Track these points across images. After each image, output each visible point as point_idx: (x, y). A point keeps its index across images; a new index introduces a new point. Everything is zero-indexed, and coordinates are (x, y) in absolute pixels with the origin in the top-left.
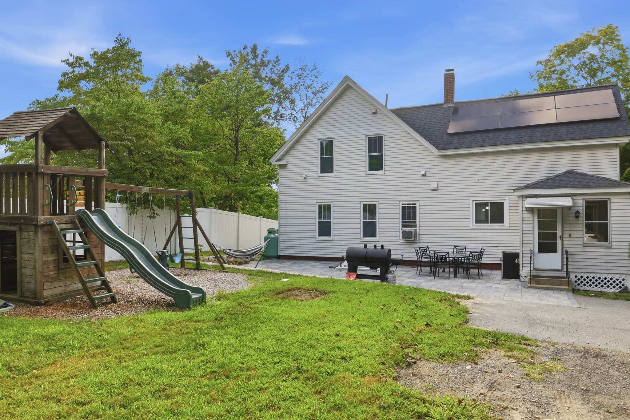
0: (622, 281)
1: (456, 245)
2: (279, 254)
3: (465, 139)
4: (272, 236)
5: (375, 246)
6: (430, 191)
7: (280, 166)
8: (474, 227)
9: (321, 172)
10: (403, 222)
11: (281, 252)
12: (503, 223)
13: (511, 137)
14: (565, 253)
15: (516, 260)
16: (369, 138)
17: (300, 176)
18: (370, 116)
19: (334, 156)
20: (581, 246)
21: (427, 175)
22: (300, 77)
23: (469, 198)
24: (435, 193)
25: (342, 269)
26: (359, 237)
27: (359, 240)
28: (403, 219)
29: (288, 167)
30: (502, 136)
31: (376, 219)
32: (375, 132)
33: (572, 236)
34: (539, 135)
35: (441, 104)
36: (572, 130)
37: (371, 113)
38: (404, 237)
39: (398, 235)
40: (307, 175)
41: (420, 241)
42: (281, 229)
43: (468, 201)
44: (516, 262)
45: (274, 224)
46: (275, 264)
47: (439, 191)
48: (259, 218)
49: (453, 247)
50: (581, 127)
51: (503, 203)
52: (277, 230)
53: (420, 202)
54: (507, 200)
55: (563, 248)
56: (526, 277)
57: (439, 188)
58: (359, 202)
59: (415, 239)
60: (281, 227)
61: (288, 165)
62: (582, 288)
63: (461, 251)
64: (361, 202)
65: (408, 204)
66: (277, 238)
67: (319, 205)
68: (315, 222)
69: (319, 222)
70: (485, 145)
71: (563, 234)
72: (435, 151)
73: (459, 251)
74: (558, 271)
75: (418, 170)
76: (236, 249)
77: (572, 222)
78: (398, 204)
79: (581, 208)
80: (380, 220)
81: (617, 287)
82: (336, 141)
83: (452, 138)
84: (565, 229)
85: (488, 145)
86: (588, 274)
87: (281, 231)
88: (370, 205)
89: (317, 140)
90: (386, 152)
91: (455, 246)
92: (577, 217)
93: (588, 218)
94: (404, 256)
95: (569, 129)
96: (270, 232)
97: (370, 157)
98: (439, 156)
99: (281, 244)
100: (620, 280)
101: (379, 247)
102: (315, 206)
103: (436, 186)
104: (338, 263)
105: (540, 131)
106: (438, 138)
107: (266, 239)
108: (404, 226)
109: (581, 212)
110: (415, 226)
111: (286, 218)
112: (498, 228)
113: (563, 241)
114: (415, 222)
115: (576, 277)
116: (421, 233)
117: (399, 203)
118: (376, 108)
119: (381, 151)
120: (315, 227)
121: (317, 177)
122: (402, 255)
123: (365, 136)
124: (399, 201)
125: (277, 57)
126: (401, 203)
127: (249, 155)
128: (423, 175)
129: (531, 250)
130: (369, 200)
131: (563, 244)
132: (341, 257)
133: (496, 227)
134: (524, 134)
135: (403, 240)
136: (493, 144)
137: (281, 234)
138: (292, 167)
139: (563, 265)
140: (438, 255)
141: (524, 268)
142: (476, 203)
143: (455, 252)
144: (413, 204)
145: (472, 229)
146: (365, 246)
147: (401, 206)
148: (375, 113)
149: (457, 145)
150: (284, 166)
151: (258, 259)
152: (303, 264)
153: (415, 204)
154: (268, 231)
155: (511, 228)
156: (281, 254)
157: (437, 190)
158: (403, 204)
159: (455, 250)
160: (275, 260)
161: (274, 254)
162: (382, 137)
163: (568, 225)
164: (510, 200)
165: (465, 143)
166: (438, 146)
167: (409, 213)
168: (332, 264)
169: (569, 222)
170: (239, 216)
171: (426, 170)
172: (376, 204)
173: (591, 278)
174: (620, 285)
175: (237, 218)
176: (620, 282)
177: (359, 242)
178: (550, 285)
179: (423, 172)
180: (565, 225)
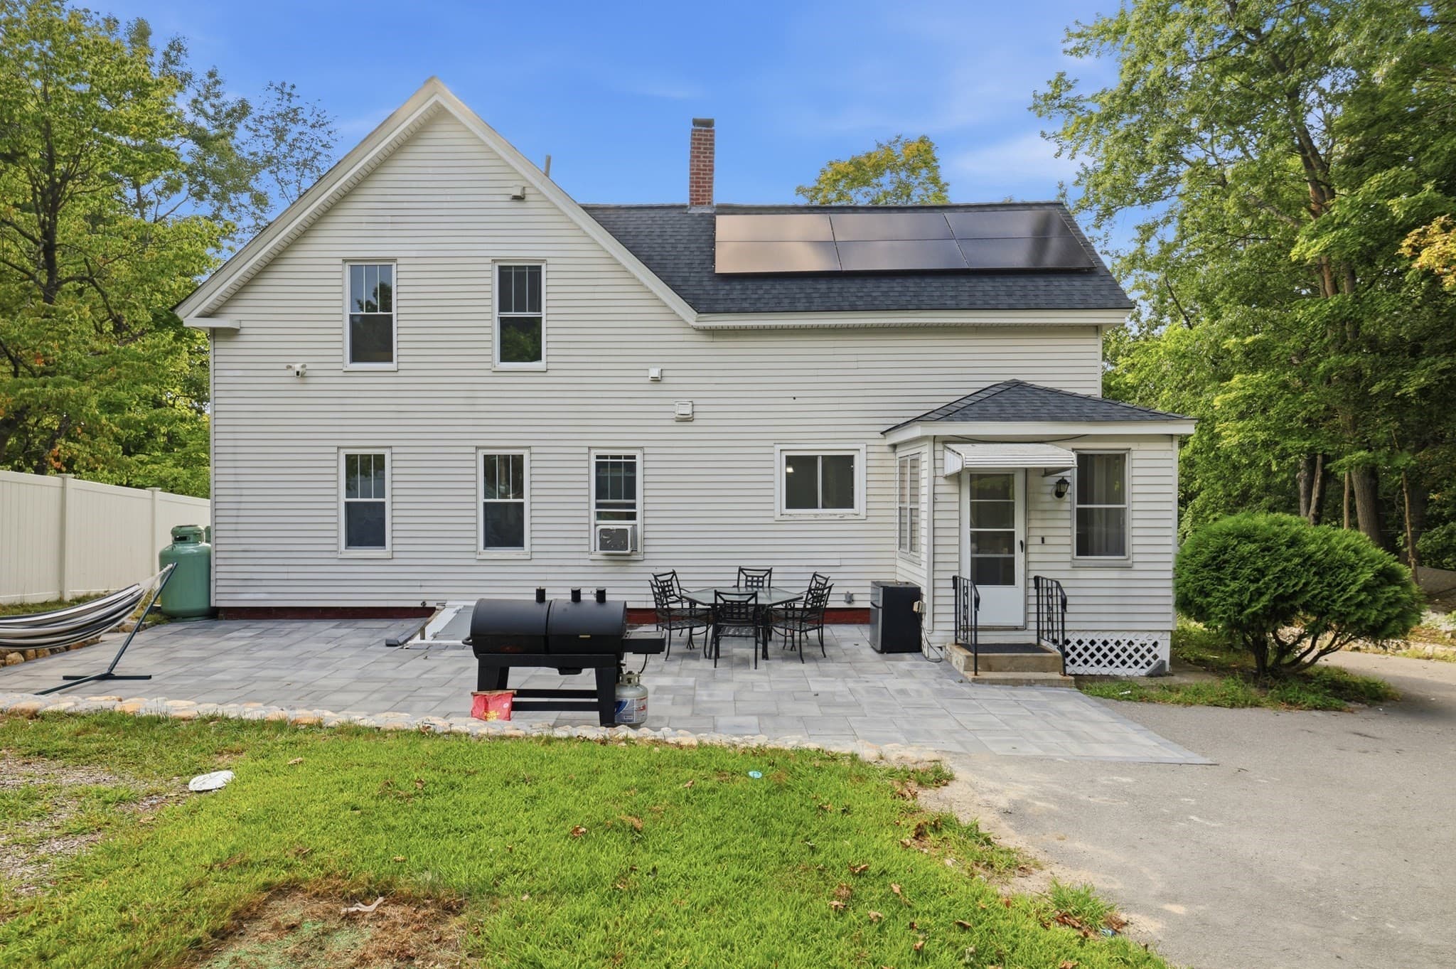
0: (1153, 648)
1: (744, 564)
2: (213, 604)
3: (760, 292)
4: (190, 549)
5: (576, 595)
6: (674, 423)
7: (215, 333)
8: (782, 518)
9: (355, 358)
10: (598, 506)
11: (218, 597)
12: (852, 506)
13: (874, 294)
14: (1032, 584)
15: (916, 604)
16: (501, 268)
17: (284, 366)
18: (505, 205)
19: (394, 312)
20: (1068, 566)
21: (666, 380)
22: (280, 134)
23: (771, 443)
24: (686, 428)
25: (429, 647)
26: (473, 548)
27: (473, 555)
28: (598, 497)
29: (241, 338)
30: (852, 290)
31: (522, 497)
32: (520, 252)
33: (1047, 541)
34: (935, 294)
35: (684, 207)
36: (1004, 288)
37: (508, 198)
38: (604, 546)
39: (586, 542)
40: (309, 366)
41: (647, 556)
42: (218, 527)
43: (770, 450)
44: (915, 609)
45: (196, 512)
46: (197, 640)
47: (696, 423)
48: (146, 493)
50: (1022, 284)
51: (852, 457)
52: (208, 530)
53: (647, 451)
54: (863, 452)
55: (1027, 571)
56: (941, 648)
57: (696, 416)
58: (473, 450)
59: (634, 550)
60: (219, 520)
61: (242, 331)
63: (758, 581)
64: (477, 447)
65: (612, 457)
66: (206, 556)
67: (348, 457)
68: (334, 506)
69: (347, 504)
70: (813, 308)
71: (1027, 537)
72: (690, 315)
73: (752, 581)
74: (1016, 629)
75: (644, 366)
77: (1046, 506)
78: (586, 457)
79: (1069, 473)
80: (534, 499)
81: (1142, 663)
82: (400, 268)
83: (727, 287)
84: (1034, 523)
85: (823, 308)
86: (1082, 634)
87: (219, 534)
88: (505, 459)
89: (340, 261)
90: (550, 311)
91: (741, 570)
92: (1060, 494)
93: (1084, 496)
95: (997, 284)
96: (181, 537)
97: (504, 323)
98: (698, 329)
99: (220, 572)
100: (1150, 645)
101: (588, 597)
102: (335, 457)
103: (687, 410)
104: (411, 624)
105: (935, 285)
106: (690, 283)
107: (164, 558)
108: (600, 516)
109: (1070, 482)
110: (632, 516)
111: (238, 492)
112: (842, 519)
113: (1026, 554)
114: (633, 506)
115: (1055, 641)
116: (647, 535)
117: (589, 454)
118: (524, 184)
119: (536, 306)
120: (334, 520)
121: (340, 373)
123: (489, 260)
124: (590, 448)
126: (594, 453)
127: (104, 296)
128: (656, 380)
129: (955, 579)
130: (503, 443)
131: (1027, 563)
132: (418, 604)
133: (837, 517)
134: (900, 289)
135: (599, 554)
136: (835, 308)
137: (219, 541)
138: (255, 338)
139: (1027, 614)
141: (937, 626)
142: (787, 457)
143: (742, 584)
144: (626, 457)
145: (779, 522)
146: (541, 594)
147: (593, 461)
148: (517, 198)
149: (746, 305)
150: (231, 333)
151: (135, 622)
152: (296, 636)
153: (634, 457)
154: (174, 532)
155: (870, 520)
156: (219, 605)
157: (691, 420)
158: (598, 457)
159: (743, 577)
160: (195, 624)
161: (198, 604)
162: (540, 267)
163: (1039, 515)
164: (870, 449)
165: (763, 301)
166: (698, 304)
167: (616, 480)
168: (395, 629)
169: (1041, 507)
170: (63, 488)
171: (663, 366)
172: (522, 456)
173: (1086, 643)
174: (1149, 657)
175: (54, 494)
176: (1149, 651)
177: (474, 562)
178: (1017, 670)
179: (655, 372)
180: (1033, 515)
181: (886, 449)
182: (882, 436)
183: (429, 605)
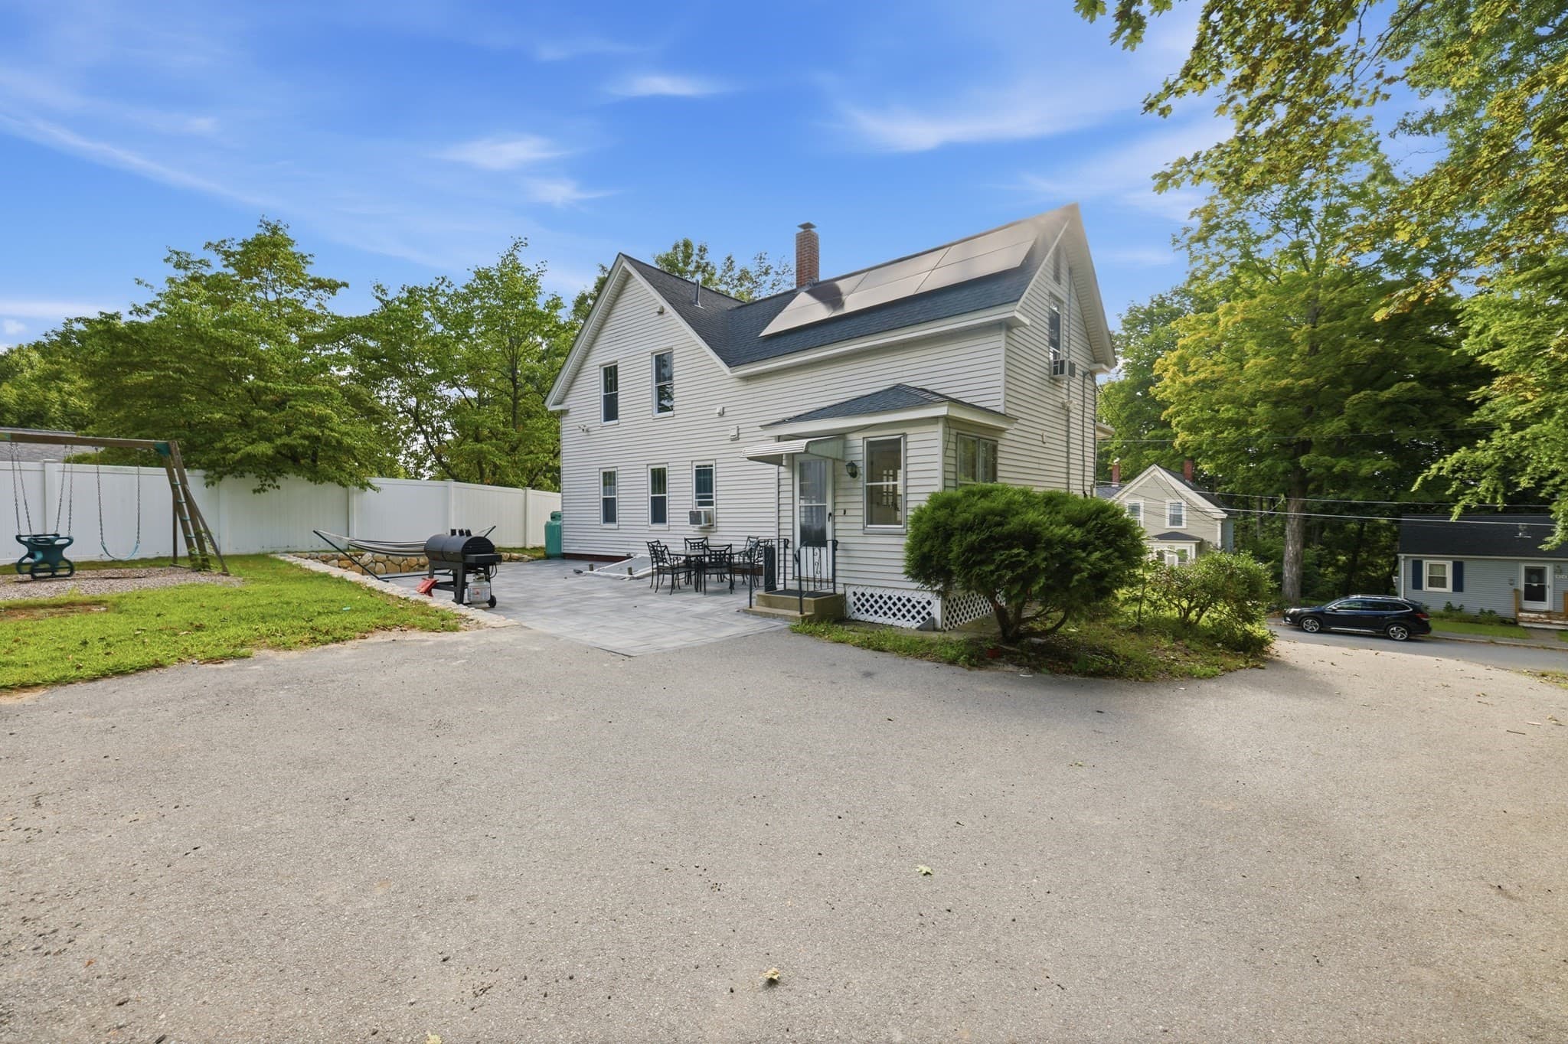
0: (927, 605)
1: (751, 534)
2: (562, 551)
4: (554, 523)
6: (729, 442)
7: (560, 413)
9: (605, 420)
10: (697, 496)
11: (564, 548)
14: (837, 546)
16: (656, 357)
17: (581, 427)
19: (617, 391)
20: (861, 533)
21: (725, 414)
24: (735, 445)
26: (648, 523)
27: (647, 528)
28: (697, 491)
29: (569, 414)
31: (666, 493)
32: (663, 345)
33: (847, 512)
37: (657, 315)
38: (692, 522)
40: (591, 425)
41: (718, 529)
45: (557, 502)
47: (741, 440)
49: (746, 538)
52: (561, 511)
53: (718, 461)
55: (834, 537)
57: (738, 436)
58: (646, 466)
59: (712, 525)
60: (564, 506)
61: (570, 410)
62: (862, 617)
64: (648, 465)
65: (703, 466)
66: (560, 527)
67: (606, 473)
68: (599, 500)
69: (603, 499)
70: (789, 352)
71: (834, 510)
72: (727, 370)
76: (519, 545)
77: (846, 485)
78: (691, 467)
79: (860, 457)
80: (670, 494)
81: (919, 617)
82: (620, 366)
84: (839, 499)
85: (795, 350)
86: (873, 588)
87: (564, 513)
88: (659, 471)
90: (675, 378)
91: (749, 537)
92: (854, 475)
93: (871, 476)
96: (553, 515)
97: (658, 390)
99: (564, 535)
100: (924, 603)
102: (599, 473)
103: (734, 433)
107: (548, 528)
108: (697, 503)
109: (860, 464)
110: (712, 503)
113: (834, 524)
114: (711, 497)
115: (855, 594)
116: (718, 515)
117: (692, 465)
119: (671, 378)
120: (599, 508)
121: (601, 428)
123: (651, 353)
124: (692, 461)
125: (729, 259)
126: (695, 464)
129: (784, 541)
130: (658, 461)
131: (834, 530)
132: (626, 555)
137: (564, 517)
138: (574, 413)
139: (834, 570)
141: (780, 576)
144: (709, 466)
147: (695, 468)
150: (566, 412)
151: (540, 559)
153: (712, 466)
154: (551, 513)
156: (565, 552)
157: (736, 439)
160: (557, 561)
161: (556, 551)
162: (672, 352)
163: (842, 492)
166: (730, 362)
167: (704, 481)
169: (842, 486)
170: (526, 493)
171: (724, 405)
172: (666, 469)
173: (867, 596)
174: (924, 613)
175: (522, 496)
176: (924, 608)
177: (648, 532)
178: (785, 608)
179: (719, 410)
180: (840, 492)
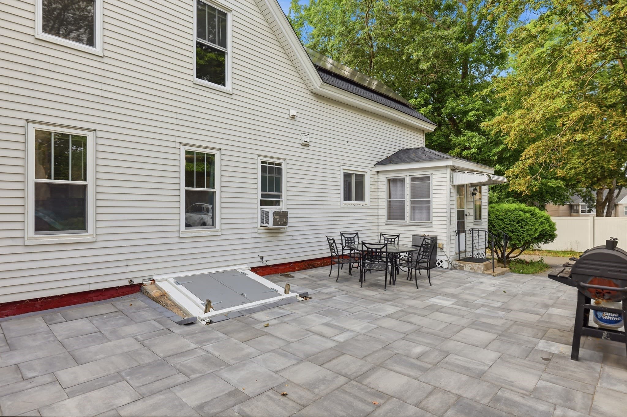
6: (300, 146)
8: (343, 205)
10: (262, 196)
12: (364, 200)
14: (469, 232)
21: (297, 119)
23: (339, 165)
24: (304, 150)
26: (176, 228)
27: (176, 234)
31: (213, 187)
38: (275, 223)
39: (255, 221)
41: (288, 229)
43: (338, 168)
47: (309, 148)
51: (364, 175)
53: (287, 162)
54: (368, 173)
55: (467, 227)
57: (310, 143)
58: (178, 146)
64: (181, 146)
65: (270, 163)
68: (20, 187)
71: (466, 213)
72: (317, 82)
74: (465, 252)
75: (287, 107)
78: (256, 162)
80: (222, 189)
84: (467, 207)
92: (473, 195)
94: (264, 259)
102: (22, 130)
103: (308, 140)
110: (281, 204)
113: (467, 220)
114: (280, 197)
116: (289, 216)
117: (257, 159)
122: (262, 258)
124: (258, 155)
128: (293, 117)
132: (126, 283)
135: (262, 229)
139: (466, 245)
140: (368, 248)
141: (451, 254)
142: (345, 173)
144: (277, 164)
145: (342, 208)
147: (260, 165)
153: (280, 165)
155: (371, 207)
157: (308, 145)
158: (262, 162)
162: (226, 15)
164: (370, 172)
169: (469, 200)
171: (297, 110)
172: (214, 155)
177: (177, 240)
179: (293, 112)
180: (467, 203)
181: (375, 173)
182: (374, 167)
183: (136, 282)
